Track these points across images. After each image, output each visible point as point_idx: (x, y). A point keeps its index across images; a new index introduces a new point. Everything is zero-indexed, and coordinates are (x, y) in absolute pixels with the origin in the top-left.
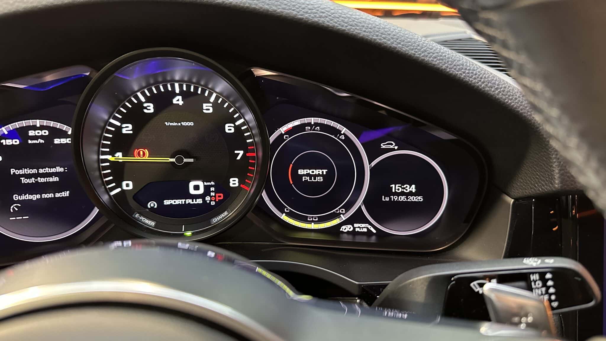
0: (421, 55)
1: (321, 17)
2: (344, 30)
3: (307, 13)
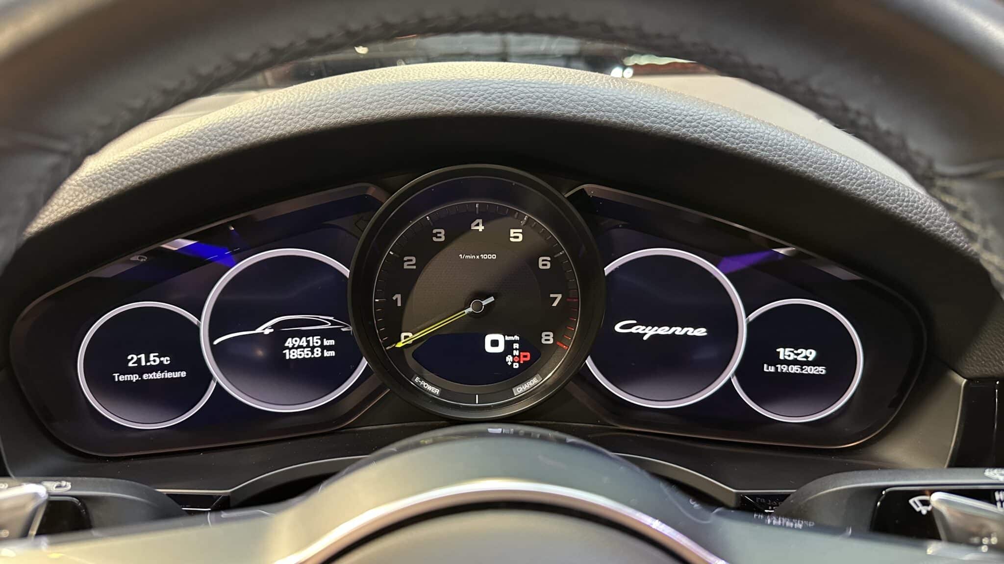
0: (841, 182)
1: (703, 132)
2: (735, 149)
3: (684, 127)
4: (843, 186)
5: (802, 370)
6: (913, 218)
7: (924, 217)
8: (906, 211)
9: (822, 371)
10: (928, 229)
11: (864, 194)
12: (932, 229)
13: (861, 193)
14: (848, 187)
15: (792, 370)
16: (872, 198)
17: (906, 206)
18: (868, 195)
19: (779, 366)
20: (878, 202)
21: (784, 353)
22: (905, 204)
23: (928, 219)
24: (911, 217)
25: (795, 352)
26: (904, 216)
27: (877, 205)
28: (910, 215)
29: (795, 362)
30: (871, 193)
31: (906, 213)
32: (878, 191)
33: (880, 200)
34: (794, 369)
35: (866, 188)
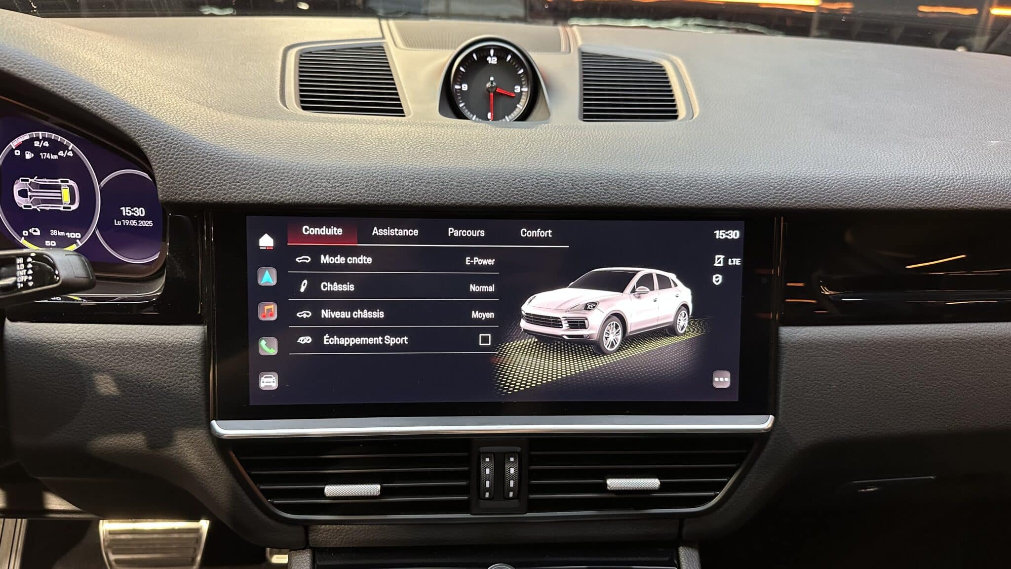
4: (9, 69)
5: (138, 223)
6: (61, 92)
7: (69, 91)
8: (57, 87)
9: (151, 224)
10: (72, 100)
11: (25, 75)
12: (75, 100)
13: (22, 74)
14: (12, 70)
15: (132, 224)
16: (30, 78)
17: (57, 84)
18: (27, 75)
19: (124, 221)
20: (35, 80)
21: (126, 211)
22: (56, 82)
23: (73, 93)
24: (60, 91)
25: (132, 210)
26: (55, 90)
27: (34, 82)
28: (59, 90)
29: (133, 218)
30: (30, 74)
31: (56, 88)
32: (36, 73)
33: (36, 79)
34: (133, 223)
35: (26, 71)
